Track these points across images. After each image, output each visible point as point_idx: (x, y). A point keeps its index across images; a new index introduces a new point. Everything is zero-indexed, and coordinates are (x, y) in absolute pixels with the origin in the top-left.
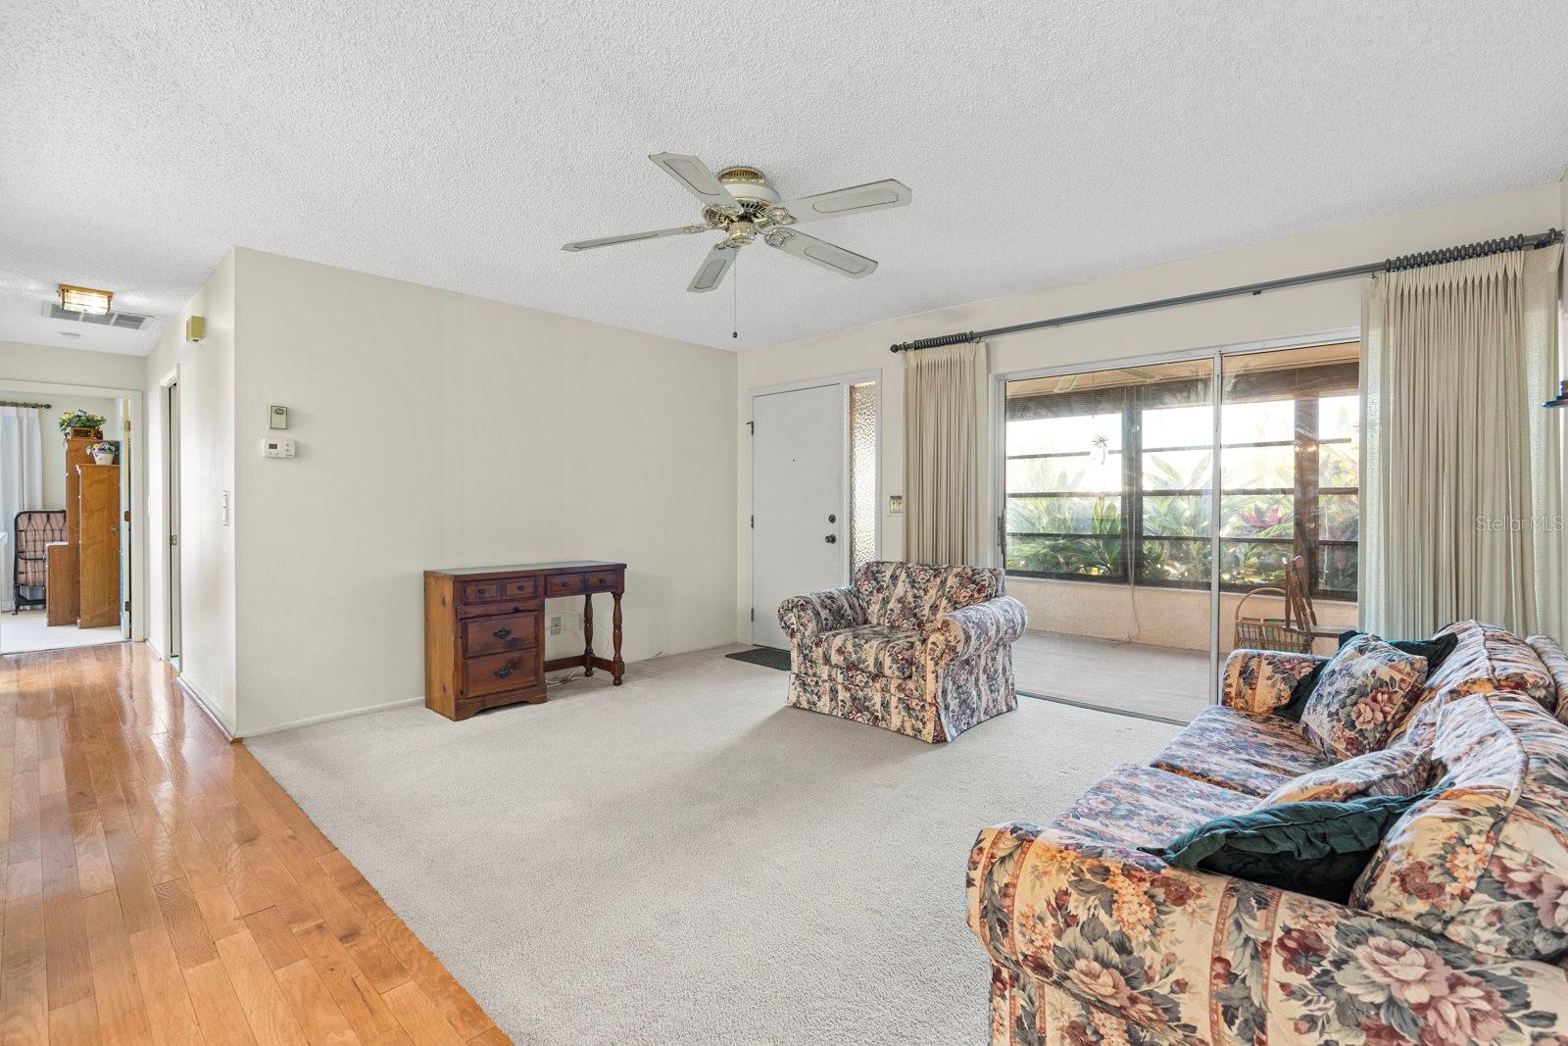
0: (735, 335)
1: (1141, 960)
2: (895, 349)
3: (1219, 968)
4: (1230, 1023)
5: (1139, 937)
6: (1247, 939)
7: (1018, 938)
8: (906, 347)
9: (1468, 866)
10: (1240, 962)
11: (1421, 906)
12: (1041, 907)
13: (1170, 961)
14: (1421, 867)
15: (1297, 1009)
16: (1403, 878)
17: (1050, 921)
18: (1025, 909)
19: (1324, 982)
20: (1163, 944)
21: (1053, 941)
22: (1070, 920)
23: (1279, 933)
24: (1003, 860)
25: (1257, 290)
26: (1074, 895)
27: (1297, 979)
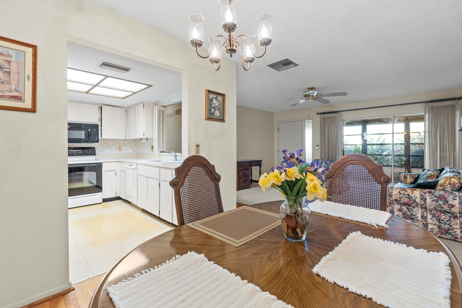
0: (309, 117)
1: (411, 196)
2: (318, 114)
3: (421, 195)
4: (422, 200)
5: (410, 194)
6: (424, 192)
7: (393, 197)
8: (320, 113)
9: (447, 183)
10: (423, 194)
11: (442, 188)
12: (397, 193)
13: (415, 196)
14: (442, 184)
15: (430, 197)
16: (440, 186)
17: (398, 194)
18: (394, 194)
19: (433, 194)
20: (414, 194)
21: (399, 196)
22: (401, 194)
23: (427, 191)
24: (390, 189)
25: (402, 105)
26: (401, 191)
27: (429, 195)
